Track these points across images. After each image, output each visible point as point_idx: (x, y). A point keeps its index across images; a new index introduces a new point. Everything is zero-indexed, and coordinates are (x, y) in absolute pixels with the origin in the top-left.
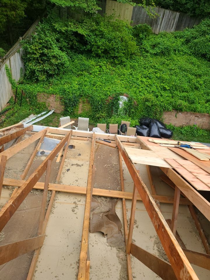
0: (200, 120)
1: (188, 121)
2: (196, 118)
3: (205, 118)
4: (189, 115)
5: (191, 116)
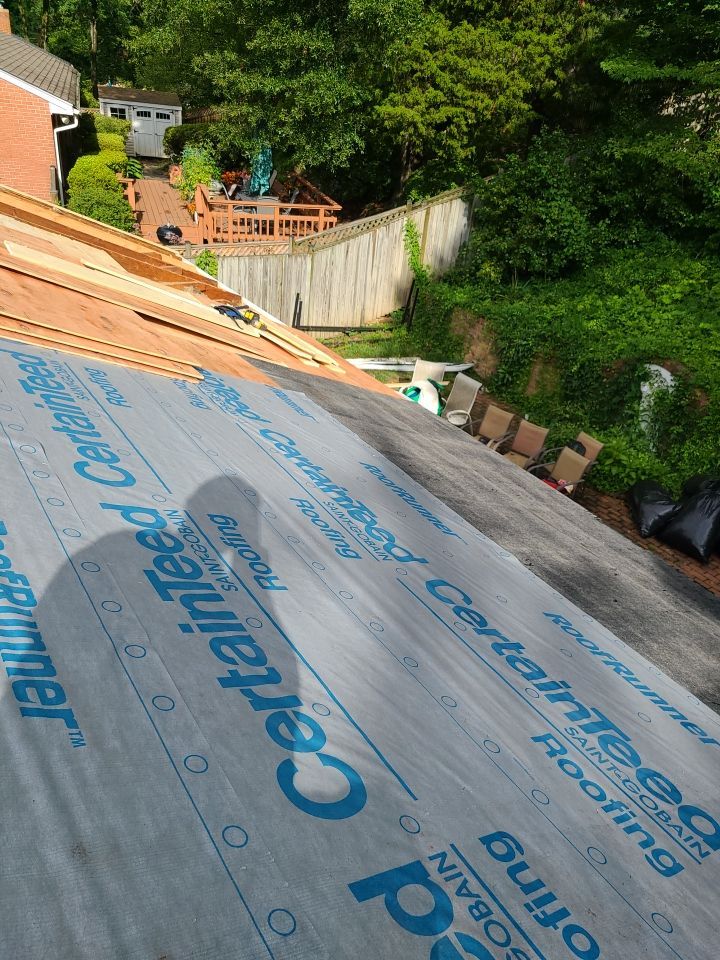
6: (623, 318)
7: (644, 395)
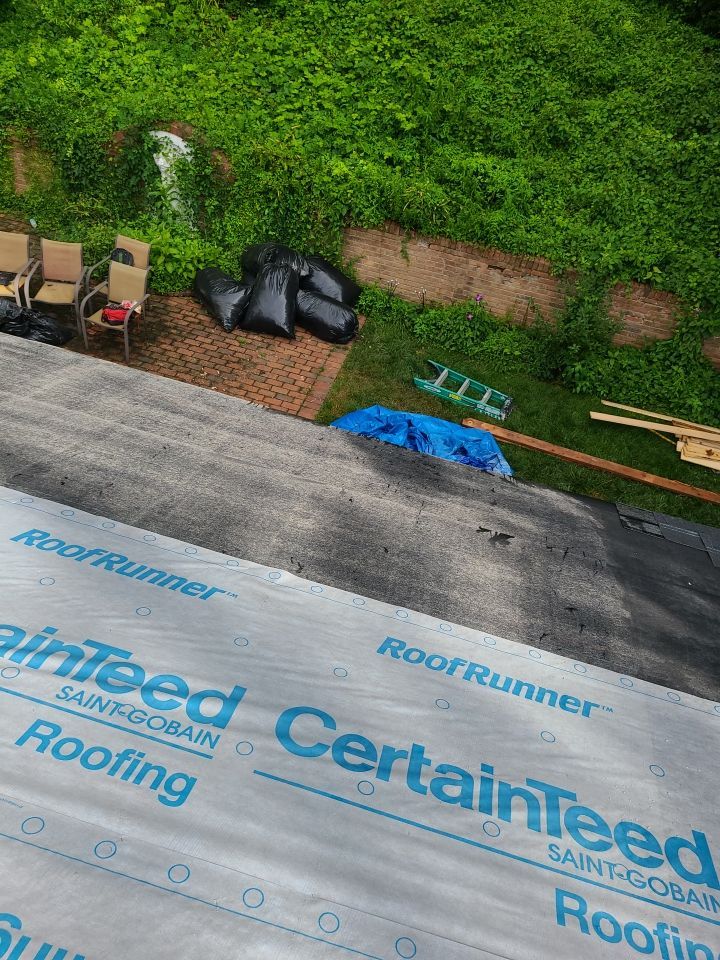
0: (513, 285)
1: (461, 286)
2: (492, 272)
3: (533, 280)
4: (461, 253)
5: (473, 263)
6: (93, 70)
7: (162, 170)
